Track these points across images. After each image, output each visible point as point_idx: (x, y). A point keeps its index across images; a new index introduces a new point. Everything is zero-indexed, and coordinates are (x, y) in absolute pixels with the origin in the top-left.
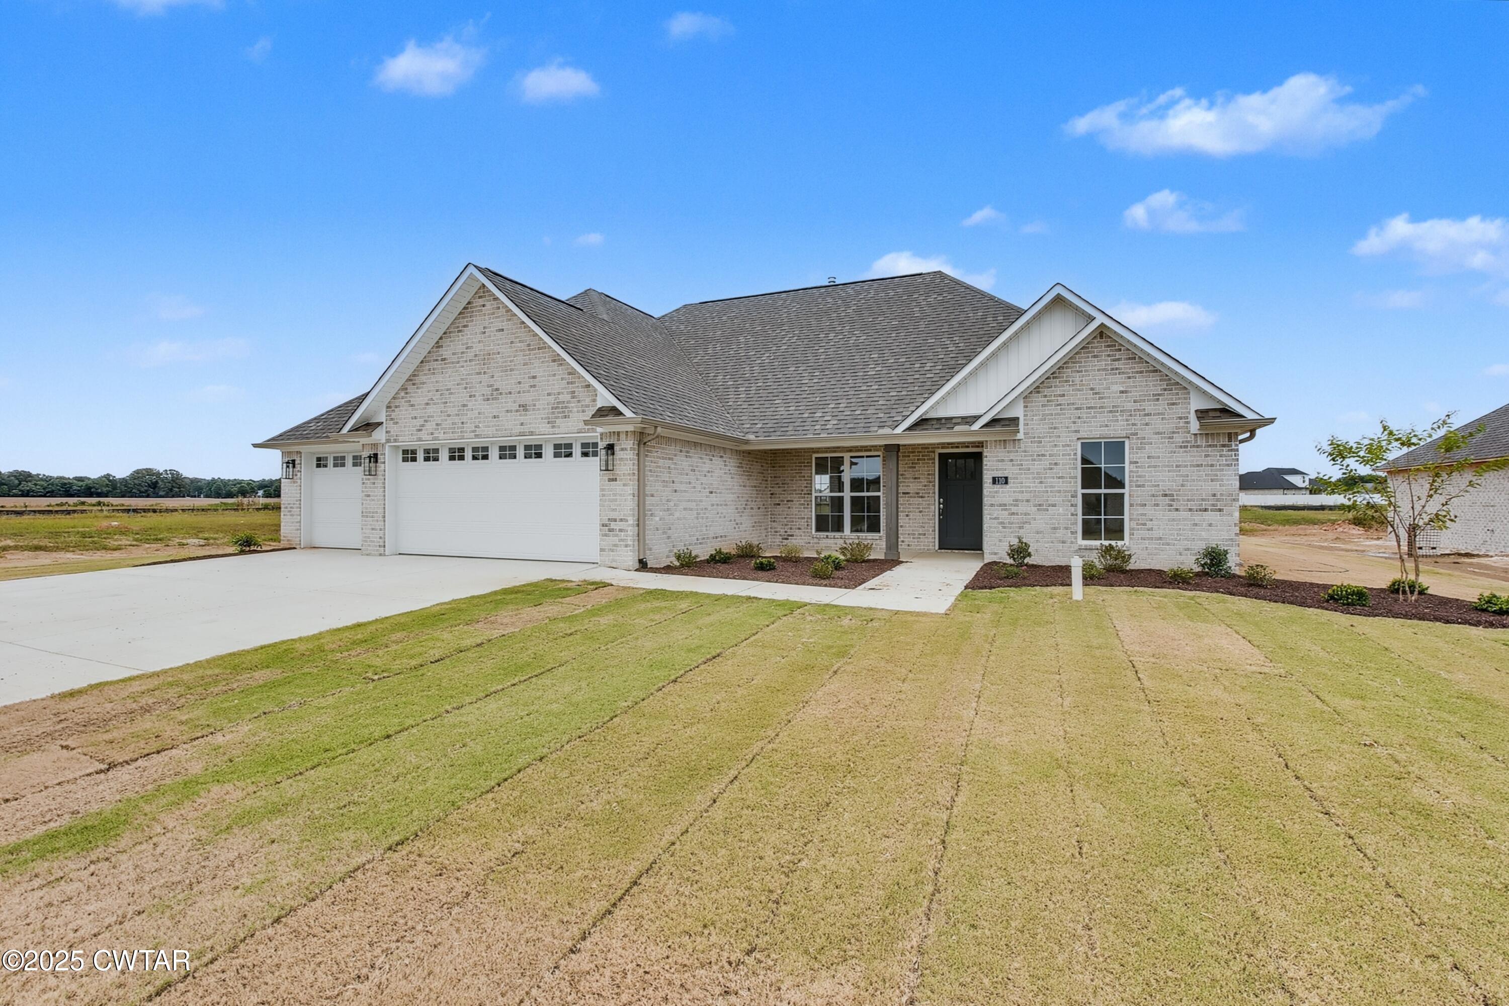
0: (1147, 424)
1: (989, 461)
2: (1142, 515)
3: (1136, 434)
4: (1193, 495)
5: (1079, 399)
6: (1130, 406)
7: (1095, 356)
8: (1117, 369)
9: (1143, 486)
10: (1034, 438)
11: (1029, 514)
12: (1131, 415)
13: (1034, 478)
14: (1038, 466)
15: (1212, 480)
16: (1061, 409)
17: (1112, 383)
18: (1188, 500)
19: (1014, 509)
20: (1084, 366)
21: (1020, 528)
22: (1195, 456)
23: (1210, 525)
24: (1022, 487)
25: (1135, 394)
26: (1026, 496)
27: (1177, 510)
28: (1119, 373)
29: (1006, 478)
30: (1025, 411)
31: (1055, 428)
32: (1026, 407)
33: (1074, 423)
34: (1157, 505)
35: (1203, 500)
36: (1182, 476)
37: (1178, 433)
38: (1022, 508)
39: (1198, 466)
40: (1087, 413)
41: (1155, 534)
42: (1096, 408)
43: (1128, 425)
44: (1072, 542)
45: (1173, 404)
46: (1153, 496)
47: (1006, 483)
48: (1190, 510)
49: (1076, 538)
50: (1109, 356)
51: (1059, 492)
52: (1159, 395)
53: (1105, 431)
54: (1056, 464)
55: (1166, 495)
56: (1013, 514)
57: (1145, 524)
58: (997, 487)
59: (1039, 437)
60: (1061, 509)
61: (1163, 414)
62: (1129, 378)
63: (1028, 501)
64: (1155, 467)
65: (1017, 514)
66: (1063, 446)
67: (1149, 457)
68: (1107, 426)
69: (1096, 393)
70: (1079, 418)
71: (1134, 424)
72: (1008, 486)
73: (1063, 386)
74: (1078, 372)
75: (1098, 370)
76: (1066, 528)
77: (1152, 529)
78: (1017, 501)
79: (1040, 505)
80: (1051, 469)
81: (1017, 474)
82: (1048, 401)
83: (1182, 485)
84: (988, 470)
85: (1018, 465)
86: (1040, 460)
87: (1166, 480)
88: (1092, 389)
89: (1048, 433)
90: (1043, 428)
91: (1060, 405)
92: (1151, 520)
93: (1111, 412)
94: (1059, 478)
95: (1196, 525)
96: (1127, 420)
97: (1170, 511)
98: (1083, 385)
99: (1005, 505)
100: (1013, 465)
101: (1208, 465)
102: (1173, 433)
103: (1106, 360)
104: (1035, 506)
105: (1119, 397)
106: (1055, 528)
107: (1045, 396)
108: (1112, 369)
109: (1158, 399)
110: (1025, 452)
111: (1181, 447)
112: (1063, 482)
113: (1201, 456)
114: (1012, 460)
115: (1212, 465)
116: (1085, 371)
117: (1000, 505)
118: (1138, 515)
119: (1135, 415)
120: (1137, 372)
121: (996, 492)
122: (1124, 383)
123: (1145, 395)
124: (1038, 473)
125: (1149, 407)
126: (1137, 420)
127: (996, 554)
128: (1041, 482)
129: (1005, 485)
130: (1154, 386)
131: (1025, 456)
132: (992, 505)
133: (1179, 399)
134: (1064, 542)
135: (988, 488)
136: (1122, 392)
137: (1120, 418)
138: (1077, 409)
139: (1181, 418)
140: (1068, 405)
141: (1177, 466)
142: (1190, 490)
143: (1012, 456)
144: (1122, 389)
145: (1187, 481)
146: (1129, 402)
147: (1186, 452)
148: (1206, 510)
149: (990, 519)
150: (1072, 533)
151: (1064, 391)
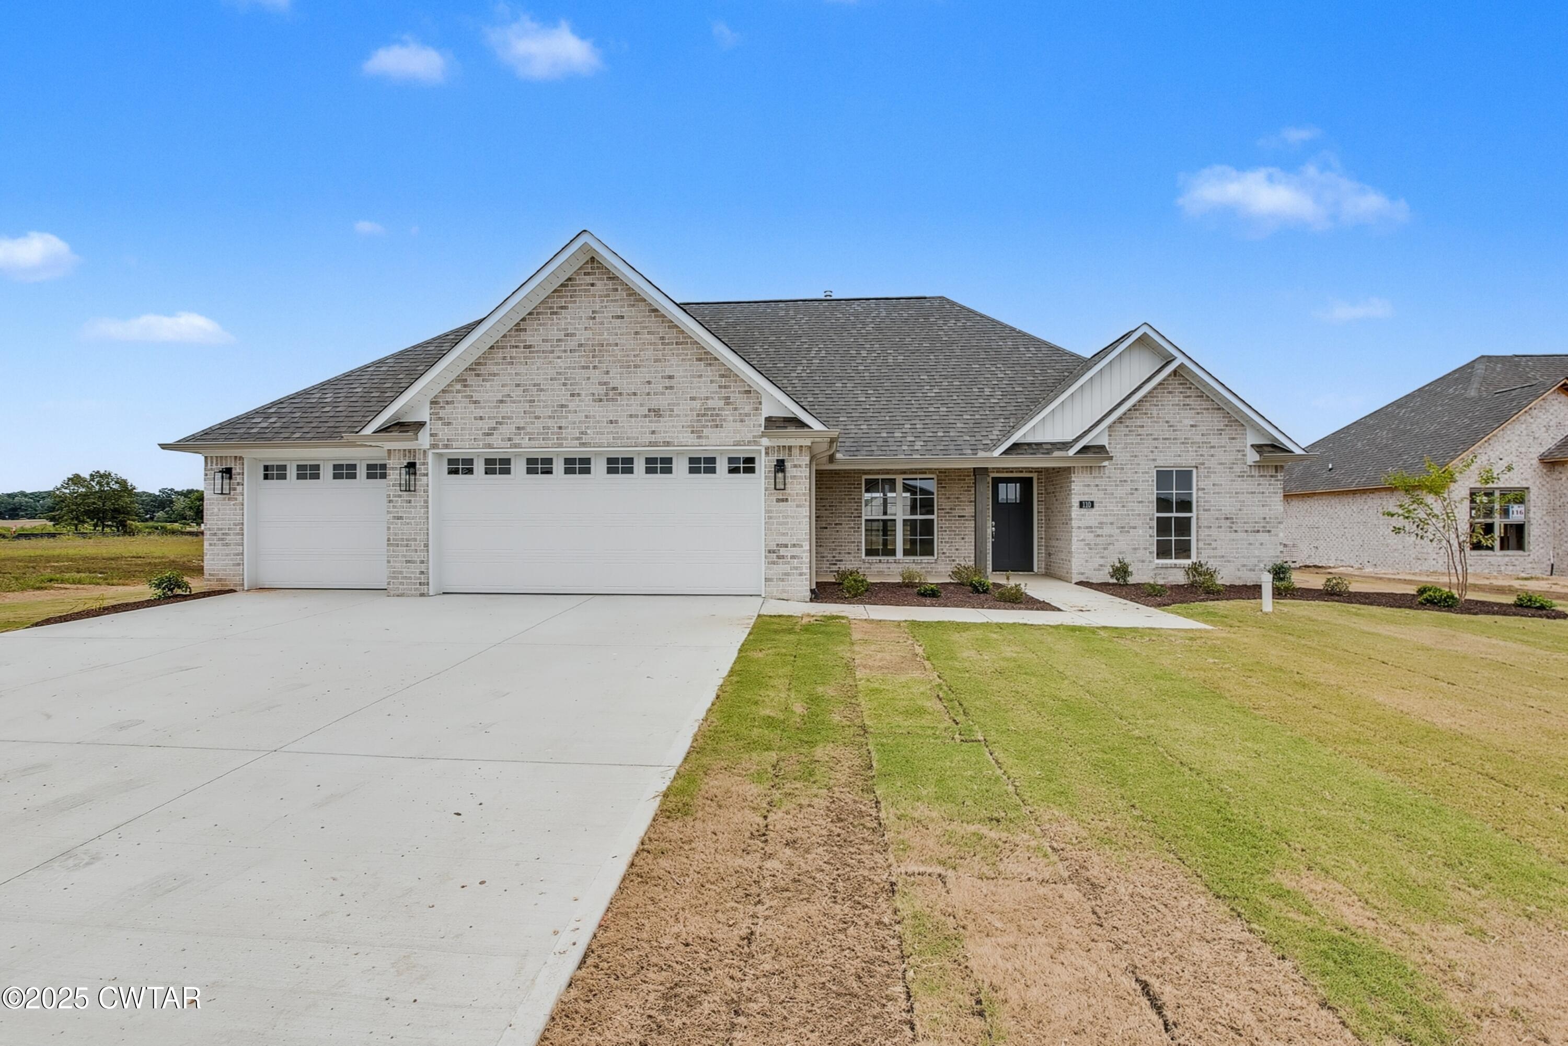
0: (1212, 456)
1: (1076, 486)
2: (1209, 535)
3: (1203, 464)
4: (1248, 518)
5: (1156, 430)
6: (1198, 438)
7: (1170, 393)
8: (1188, 405)
9: (1209, 510)
10: (1117, 465)
11: (1113, 536)
12: (1199, 447)
13: (1117, 502)
14: (1120, 492)
15: (1263, 506)
16: (1141, 439)
17: (1184, 418)
18: (1245, 523)
19: (1099, 532)
20: (1161, 401)
21: (1105, 549)
22: (1250, 485)
23: (1262, 544)
24: (1106, 511)
25: (1203, 428)
26: (1110, 519)
27: (1236, 531)
28: (1190, 409)
29: (1092, 502)
30: (1109, 440)
31: (1136, 456)
32: (1110, 435)
33: (1152, 452)
34: (1221, 527)
35: (1256, 523)
36: (1240, 501)
37: (1237, 464)
38: (1106, 530)
39: (1252, 493)
40: (1163, 444)
41: (1219, 553)
42: (1170, 439)
43: (1197, 455)
44: (1150, 562)
45: (1233, 439)
46: (1217, 519)
47: (1092, 506)
48: (1246, 531)
49: (1153, 558)
50: (1181, 392)
51: (1139, 515)
52: (1222, 430)
53: (1179, 461)
54: (1136, 489)
55: (1227, 518)
56: (1098, 536)
57: (1210, 544)
58: (1083, 511)
59: (1121, 464)
60: (1141, 531)
61: (1225, 447)
62: (1198, 413)
63: (1112, 524)
64: (1218, 493)
65: (1102, 536)
66: (1143, 473)
67: (1214, 485)
68: (1179, 456)
69: (1171, 426)
70: (1156, 448)
71: (1201, 455)
72: (1094, 510)
73: (1142, 418)
74: (1155, 405)
75: (1173, 405)
76: (1145, 549)
77: (1216, 549)
78: (1101, 523)
79: (1122, 528)
80: (1132, 494)
81: (1102, 498)
82: (1130, 431)
83: (1240, 510)
84: (1075, 494)
85: (1103, 490)
86: (1123, 486)
87: (1227, 505)
88: (1167, 422)
89: (1130, 460)
90: (1125, 456)
91: (1140, 435)
92: (1216, 541)
93: (1183, 443)
94: (1139, 502)
95: (1250, 544)
96: (1196, 451)
97: (1230, 532)
98: (1160, 418)
99: (1091, 527)
100: (1098, 490)
101: (1259, 493)
102: (1234, 464)
103: (1179, 397)
104: (1118, 528)
105: (1190, 430)
106: (1135, 549)
107: (1127, 426)
108: (1184, 405)
109: (1221, 434)
110: (1109, 477)
111: (1239, 476)
112: (1143, 507)
113: (1254, 485)
114: (1097, 486)
115: (1263, 493)
116: (1162, 405)
117: (1087, 528)
118: (1205, 536)
119: (1203, 447)
120: (1205, 409)
121: (1083, 515)
122: (1194, 417)
123: (1211, 430)
124: (1121, 498)
125: (1214, 440)
126: (1204, 451)
127: (1082, 574)
128: (1123, 506)
129: (1090, 510)
130: (1218, 421)
131: (1109, 481)
132: (1079, 528)
133: (1238, 434)
134: (1143, 561)
135: (1075, 511)
136: (1192, 426)
137: (1190, 449)
138: (1155, 439)
139: (1239, 451)
140: (1147, 435)
141: (1236, 493)
142: (1247, 514)
143: (1097, 481)
144: (1192, 423)
145: (1244, 506)
146: (1198, 435)
147: (1243, 481)
148: (1258, 531)
149: (1078, 540)
150: (1150, 553)
151: (1144, 422)
